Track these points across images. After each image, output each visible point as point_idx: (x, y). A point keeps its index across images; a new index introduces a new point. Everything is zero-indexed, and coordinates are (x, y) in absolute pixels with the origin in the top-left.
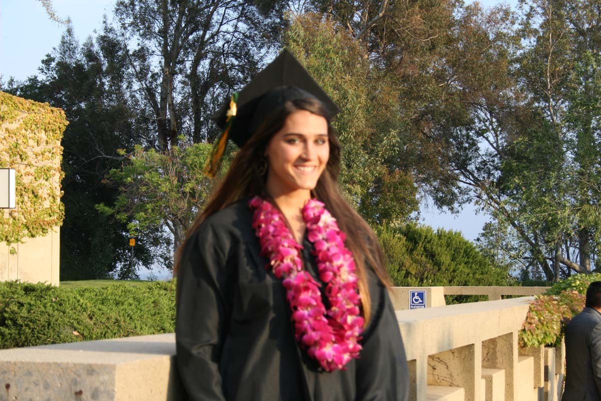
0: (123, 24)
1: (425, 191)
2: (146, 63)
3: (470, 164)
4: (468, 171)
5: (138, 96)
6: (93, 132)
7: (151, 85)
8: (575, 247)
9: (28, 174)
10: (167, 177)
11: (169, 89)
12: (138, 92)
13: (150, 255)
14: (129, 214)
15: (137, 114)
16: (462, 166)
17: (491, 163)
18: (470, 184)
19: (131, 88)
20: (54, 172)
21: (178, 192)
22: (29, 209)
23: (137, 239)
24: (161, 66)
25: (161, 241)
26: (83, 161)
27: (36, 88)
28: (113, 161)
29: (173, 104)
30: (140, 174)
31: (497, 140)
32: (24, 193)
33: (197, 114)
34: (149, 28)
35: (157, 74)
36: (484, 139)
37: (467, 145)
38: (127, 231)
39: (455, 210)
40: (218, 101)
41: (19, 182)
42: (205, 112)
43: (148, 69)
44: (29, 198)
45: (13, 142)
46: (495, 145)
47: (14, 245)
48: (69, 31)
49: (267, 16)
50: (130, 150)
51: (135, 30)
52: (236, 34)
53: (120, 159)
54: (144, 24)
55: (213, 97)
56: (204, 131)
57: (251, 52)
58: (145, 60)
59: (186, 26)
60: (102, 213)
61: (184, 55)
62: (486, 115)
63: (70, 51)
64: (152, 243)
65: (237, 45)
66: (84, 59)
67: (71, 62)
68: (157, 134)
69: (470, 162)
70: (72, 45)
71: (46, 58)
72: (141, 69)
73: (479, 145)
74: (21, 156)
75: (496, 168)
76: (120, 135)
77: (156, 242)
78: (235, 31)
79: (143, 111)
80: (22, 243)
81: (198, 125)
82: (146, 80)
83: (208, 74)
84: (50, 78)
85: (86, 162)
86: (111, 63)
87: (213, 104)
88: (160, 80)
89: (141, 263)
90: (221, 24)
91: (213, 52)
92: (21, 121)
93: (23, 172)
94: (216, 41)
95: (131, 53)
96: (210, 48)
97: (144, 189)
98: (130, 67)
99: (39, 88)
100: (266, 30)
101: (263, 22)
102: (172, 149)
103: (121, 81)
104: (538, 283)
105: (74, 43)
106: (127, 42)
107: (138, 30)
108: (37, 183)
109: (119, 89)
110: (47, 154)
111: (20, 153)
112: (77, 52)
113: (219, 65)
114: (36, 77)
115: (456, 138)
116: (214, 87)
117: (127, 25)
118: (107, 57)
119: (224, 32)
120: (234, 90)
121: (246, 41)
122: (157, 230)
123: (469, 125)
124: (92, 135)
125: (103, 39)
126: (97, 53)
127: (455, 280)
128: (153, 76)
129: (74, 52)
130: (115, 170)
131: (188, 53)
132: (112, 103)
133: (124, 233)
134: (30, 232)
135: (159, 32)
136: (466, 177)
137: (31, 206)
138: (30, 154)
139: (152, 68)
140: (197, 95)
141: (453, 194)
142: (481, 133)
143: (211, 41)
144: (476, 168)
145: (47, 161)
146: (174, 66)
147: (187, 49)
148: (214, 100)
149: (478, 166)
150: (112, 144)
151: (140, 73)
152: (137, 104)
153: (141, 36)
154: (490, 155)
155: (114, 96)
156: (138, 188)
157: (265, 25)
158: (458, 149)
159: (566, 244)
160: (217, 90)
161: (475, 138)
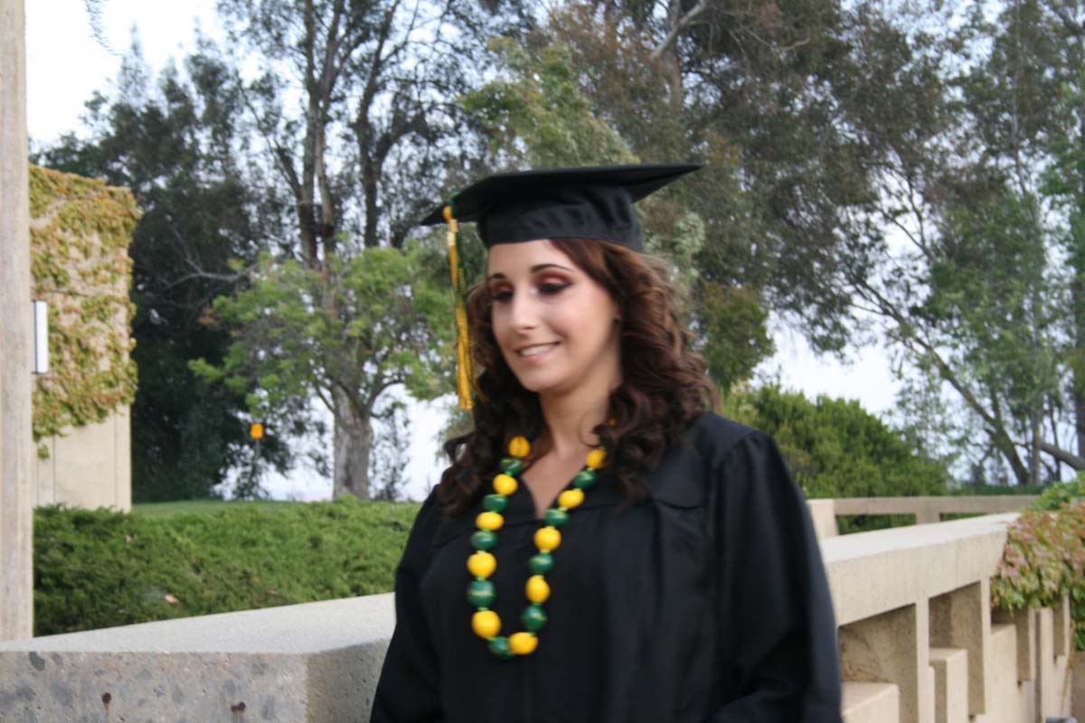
0: (231, 33)
1: (793, 326)
2: (275, 103)
3: (872, 274)
4: (869, 288)
5: (262, 163)
6: (180, 231)
7: (285, 143)
8: (1069, 422)
9: (68, 311)
10: (319, 310)
11: (318, 149)
12: (262, 156)
13: (288, 454)
14: (251, 379)
15: (260, 197)
16: (859, 278)
17: (912, 273)
18: (873, 311)
19: (248, 148)
20: (116, 305)
21: (339, 337)
22: (73, 373)
23: (264, 426)
24: (303, 108)
25: (308, 427)
26: (163, 285)
27: (74, 152)
28: (218, 283)
29: (325, 177)
30: (269, 306)
31: (922, 228)
32: (62, 344)
33: (371, 192)
34: (279, 38)
35: (295, 122)
36: (898, 228)
37: (865, 240)
38: (246, 409)
39: (847, 359)
40: (408, 170)
41: (53, 324)
42: (385, 190)
43: (278, 115)
44: (72, 353)
45: (41, 253)
46: (918, 238)
47: (46, 441)
48: (135, 48)
49: (494, 12)
50: (250, 262)
51: (254, 42)
52: (439, 46)
53: (231, 278)
54: (269, 30)
55: (399, 163)
56: (384, 225)
57: (467, 78)
58: (273, 96)
59: (348, 33)
60: (200, 378)
61: (344, 87)
62: (900, 184)
63: (137, 83)
64: (293, 432)
65: (440, 66)
66: (163, 98)
67: (139, 105)
68: (298, 231)
69: (872, 271)
70: (140, 72)
71: (91, 98)
72: (267, 114)
73: (888, 240)
74: (55, 276)
75: (921, 282)
76: (230, 234)
77: (300, 428)
78: (438, 40)
79: (272, 191)
80: (61, 435)
81: (373, 214)
82: (276, 133)
83: (388, 119)
84: (99, 135)
85: (169, 285)
86: (211, 104)
87: (400, 174)
88: (302, 133)
89: (272, 467)
90: (411, 28)
91: (397, 80)
92: (55, 214)
93: (60, 306)
94: (401, 59)
95: (246, 84)
96: (393, 73)
97: (276, 332)
98: (247, 110)
99: (80, 154)
100: (492, 37)
101: (487, 23)
102: (327, 258)
103: (230, 136)
104: (1002, 489)
105: (143, 69)
106: (239, 65)
107: (258, 43)
108: (86, 327)
109: (226, 152)
110: (103, 273)
111: (55, 271)
112: (148, 84)
113: (408, 103)
114: (73, 133)
115: (844, 228)
116: (400, 144)
117: (237, 35)
118: (204, 94)
119: (417, 43)
120: (437, 148)
121: (455, 58)
122: (301, 407)
123: (870, 202)
124: (178, 235)
125: (195, 60)
126: (185, 86)
127: (850, 488)
128: (288, 127)
129: (143, 85)
130: (222, 299)
131: (352, 82)
132: (215, 178)
133: (241, 415)
134: (76, 416)
135: (300, 45)
136: (864, 297)
137: (76, 370)
138: (72, 273)
139: (285, 112)
140: (369, 160)
141: (843, 331)
142: (891, 216)
143: (393, 59)
144: (884, 282)
145: (102, 285)
146: (327, 107)
147: (348, 75)
148: (402, 166)
149: (887, 279)
150: (217, 253)
151: (265, 120)
152: (259, 178)
153: (264, 52)
154: (909, 256)
155: (218, 164)
156: (266, 332)
157: (492, 29)
158: (851, 248)
159: (1051, 416)
160: (406, 149)
161: (881, 226)
